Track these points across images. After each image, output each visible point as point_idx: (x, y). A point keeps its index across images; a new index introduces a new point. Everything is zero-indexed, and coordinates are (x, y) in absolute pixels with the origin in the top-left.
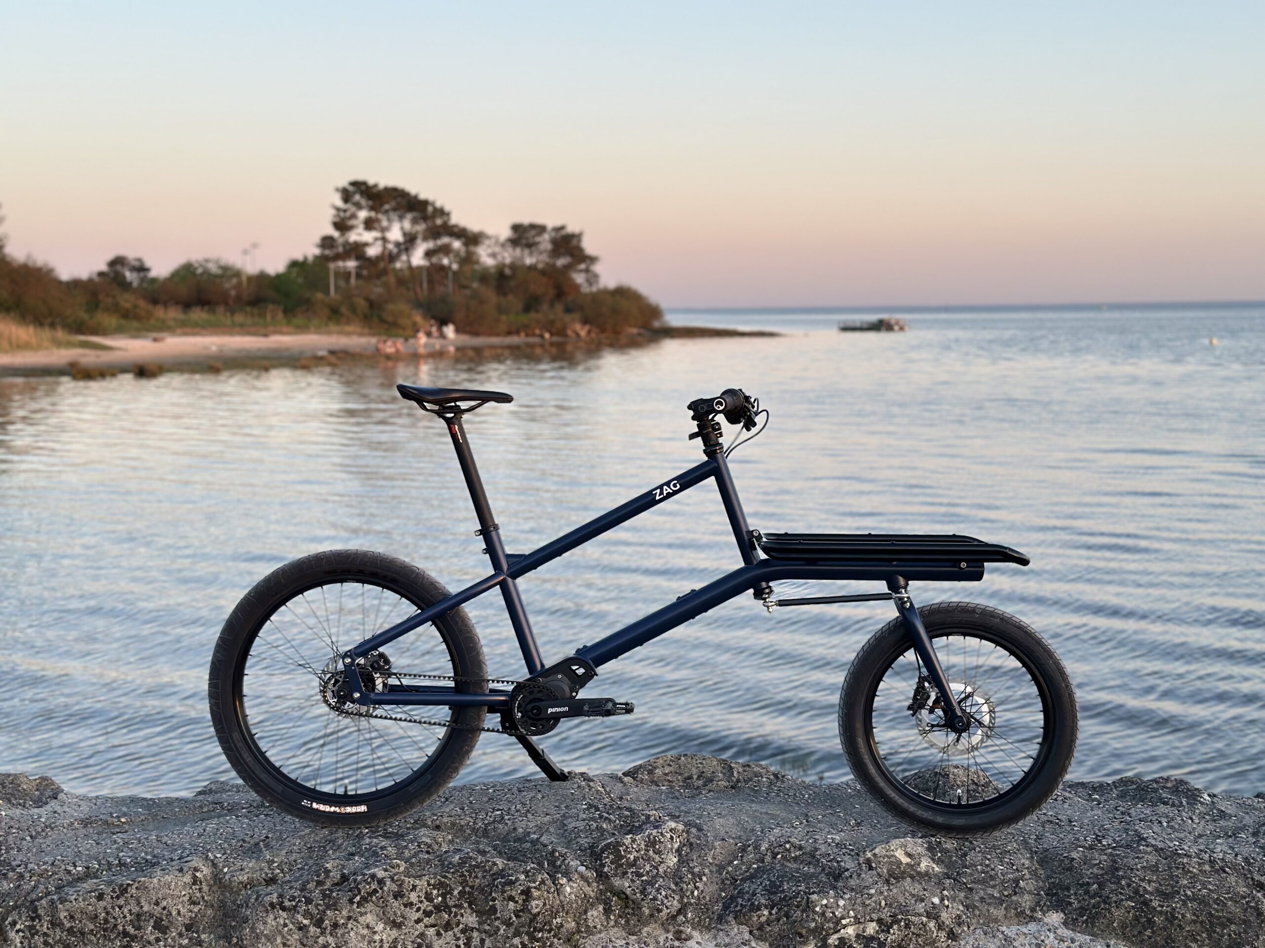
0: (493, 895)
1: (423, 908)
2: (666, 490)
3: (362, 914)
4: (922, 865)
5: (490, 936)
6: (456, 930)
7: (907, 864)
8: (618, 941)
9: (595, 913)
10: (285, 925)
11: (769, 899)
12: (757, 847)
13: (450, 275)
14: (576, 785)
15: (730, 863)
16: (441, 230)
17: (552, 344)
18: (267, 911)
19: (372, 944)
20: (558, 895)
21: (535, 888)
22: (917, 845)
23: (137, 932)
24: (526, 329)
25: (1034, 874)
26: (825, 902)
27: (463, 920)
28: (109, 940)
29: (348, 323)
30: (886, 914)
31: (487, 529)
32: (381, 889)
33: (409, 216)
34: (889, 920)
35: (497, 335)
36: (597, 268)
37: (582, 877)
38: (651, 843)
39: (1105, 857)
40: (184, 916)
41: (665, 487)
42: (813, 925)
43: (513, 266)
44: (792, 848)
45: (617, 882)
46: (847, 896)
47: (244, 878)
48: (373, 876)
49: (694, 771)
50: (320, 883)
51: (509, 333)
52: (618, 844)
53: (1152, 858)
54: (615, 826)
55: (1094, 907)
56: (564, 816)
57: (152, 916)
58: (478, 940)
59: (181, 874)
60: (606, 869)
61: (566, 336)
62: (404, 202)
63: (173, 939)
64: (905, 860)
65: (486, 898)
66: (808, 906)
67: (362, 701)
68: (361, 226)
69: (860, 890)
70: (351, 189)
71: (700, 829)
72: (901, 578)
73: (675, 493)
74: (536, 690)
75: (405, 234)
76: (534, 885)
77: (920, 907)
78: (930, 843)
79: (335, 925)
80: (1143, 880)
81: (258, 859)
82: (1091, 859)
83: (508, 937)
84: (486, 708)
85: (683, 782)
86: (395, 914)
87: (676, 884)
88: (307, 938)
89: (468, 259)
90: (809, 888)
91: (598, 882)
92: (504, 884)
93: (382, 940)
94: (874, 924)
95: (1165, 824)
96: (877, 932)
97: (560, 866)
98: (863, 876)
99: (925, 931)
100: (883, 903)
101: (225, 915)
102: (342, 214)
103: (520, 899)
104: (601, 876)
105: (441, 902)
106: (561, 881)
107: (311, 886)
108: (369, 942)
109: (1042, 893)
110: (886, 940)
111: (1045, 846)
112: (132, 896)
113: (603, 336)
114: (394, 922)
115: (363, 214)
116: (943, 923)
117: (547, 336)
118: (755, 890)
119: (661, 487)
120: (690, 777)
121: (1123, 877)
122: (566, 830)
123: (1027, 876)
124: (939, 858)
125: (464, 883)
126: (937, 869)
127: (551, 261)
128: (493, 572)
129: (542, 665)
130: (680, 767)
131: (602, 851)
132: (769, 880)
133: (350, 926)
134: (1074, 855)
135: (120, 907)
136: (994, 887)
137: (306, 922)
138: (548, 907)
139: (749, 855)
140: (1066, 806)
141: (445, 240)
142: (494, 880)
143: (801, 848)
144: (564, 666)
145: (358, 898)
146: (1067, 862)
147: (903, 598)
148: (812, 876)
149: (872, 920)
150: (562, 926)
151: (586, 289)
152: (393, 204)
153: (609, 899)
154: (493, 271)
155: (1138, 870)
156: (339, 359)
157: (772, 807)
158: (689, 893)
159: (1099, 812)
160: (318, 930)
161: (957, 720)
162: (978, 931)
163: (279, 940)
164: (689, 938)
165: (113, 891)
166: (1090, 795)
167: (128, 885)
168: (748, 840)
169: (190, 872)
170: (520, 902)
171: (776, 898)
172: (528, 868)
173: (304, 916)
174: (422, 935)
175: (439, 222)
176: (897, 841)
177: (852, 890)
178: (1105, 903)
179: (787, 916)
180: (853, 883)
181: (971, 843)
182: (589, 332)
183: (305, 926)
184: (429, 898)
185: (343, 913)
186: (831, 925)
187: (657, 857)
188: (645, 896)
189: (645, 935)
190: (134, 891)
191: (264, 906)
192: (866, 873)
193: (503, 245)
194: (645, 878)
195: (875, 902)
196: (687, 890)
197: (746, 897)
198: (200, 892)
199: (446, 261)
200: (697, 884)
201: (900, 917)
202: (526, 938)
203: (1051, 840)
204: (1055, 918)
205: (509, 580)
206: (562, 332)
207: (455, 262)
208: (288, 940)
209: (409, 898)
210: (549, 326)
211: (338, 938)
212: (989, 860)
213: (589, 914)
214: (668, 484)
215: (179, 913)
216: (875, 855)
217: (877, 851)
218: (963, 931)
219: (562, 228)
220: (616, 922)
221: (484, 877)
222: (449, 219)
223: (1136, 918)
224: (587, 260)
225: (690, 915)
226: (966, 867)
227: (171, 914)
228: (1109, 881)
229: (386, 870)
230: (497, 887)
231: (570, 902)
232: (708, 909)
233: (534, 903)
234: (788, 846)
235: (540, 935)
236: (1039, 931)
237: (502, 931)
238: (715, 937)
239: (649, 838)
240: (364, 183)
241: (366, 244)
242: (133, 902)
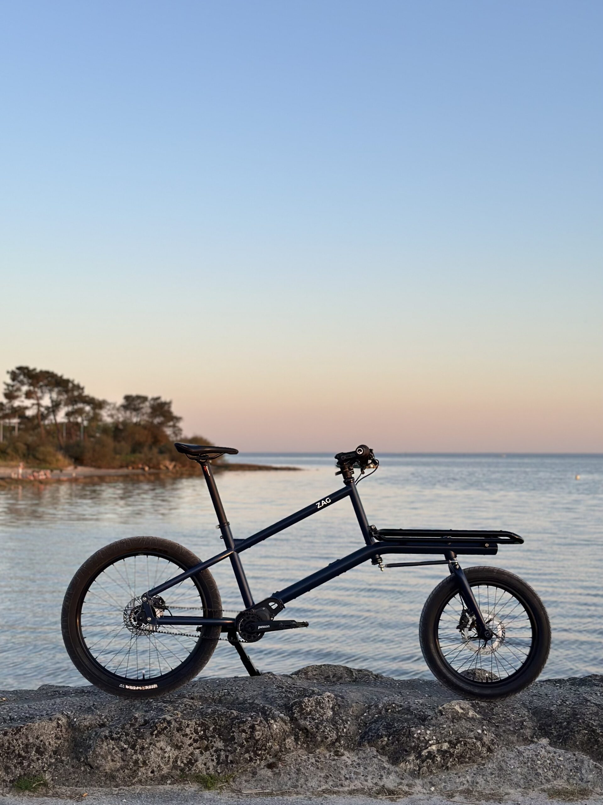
0: (233, 729)
1: (193, 738)
2: (323, 503)
3: (158, 741)
4: (469, 714)
5: (231, 753)
6: (211, 750)
7: (462, 713)
8: (303, 756)
9: (290, 740)
10: (113, 749)
11: (388, 731)
12: (376, 706)
13: (82, 429)
14: (267, 678)
15: (362, 715)
16: (77, 399)
17: (150, 474)
18: (102, 741)
19: (164, 759)
20: (270, 729)
21: (257, 724)
22: (466, 704)
23: (26, 755)
24: (133, 463)
25: (530, 719)
26: (419, 732)
27: (215, 745)
28: (10, 759)
29: (12, 460)
30: (453, 738)
31: (223, 525)
32: (169, 726)
33: (56, 390)
34: (455, 741)
35: (113, 468)
36: (181, 425)
37: (282, 719)
38: (318, 703)
39: (569, 709)
40: (53, 746)
41: (323, 501)
42: (413, 744)
43: (124, 423)
44: (397, 707)
45: (302, 722)
46: (431, 729)
47: (87, 723)
48: (164, 719)
49: (330, 673)
50: (132, 725)
51: (121, 467)
52: (301, 702)
53: (595, 709)
54: (295, 696)
55: (565, 734)
56: (264, 691)
57: (34, 745)
58: (224, 756)
59: (50, 721)
60: (295, 715)
61: (160, 469)
62: (53, 381)
63: (46, 759)
64: (461, 711)
65: (229, 731)
66: (410, 734)
67: (152, 623)
68: (24, 396)
69: (439, 725)
70: (17, 371)
71: (343, 698)
72: (452, 552)
73: (328, 504)
74: (251, 616)
75: (52, 401)
76: (256, 723)
77: (472, 735)
78: (473, 703)
79: (143, 748)
80: (591, 719)
81: (93, 714)
82: (562, 710)
83: (242, 754)
84: (221, 627)
85: (325, 679)
86: (178, 741)
87: (334, 725)
88: (126, 756)
89: (95, 418)
90: (410, 725)
91: (291, 723)
92: (239, 723)
93: (169, 757)
94: (447, 744)
95: (599, 695)
96: (449, 748)
97: (269, 714)
98: (439, 718)
99: (475, 747)
100: (451, 732)
101: (75, 746)
102: (11, 388)
103: (249, 731)
104: (292, 720)
105: (203, 734)
106: (271, 722)
107: (128, 726)
108: (162, 758)
109: (536, 728)
110: (454, 752)
111: (535, 705)
112: (23, 734)
113: (184, 469)
114: (177, 745)
115: (25, 388)
116: (485, 743)
117: (147, 468)
118: (379, 727)
119: (320, 501)
120: (329, 677)
121: (580, 718)
122: (268, 698)
123: (527, 720)
124: (478, 711)
125: (215, 723)
126: (478, 716)
127: (150, 420)
128: (226, 549)
129: (253, 603)
130: (322, 672)
131: (292, 706)
132: (386, 722)
133: (151, 748)
134: (552, 708)
135: (17, 740)
136: (510, 725)
137: (126, 746)
138: (264, 736)
139: (372, 710)
140: (543, 688)
141: (80, 405)
142: (233, 721)
143: (401, 706)
144: (265, 603)
145: (156, 732)
146: (548, 712)
147: (455, 563)
148: (410, 720)
149: (445, 741)
150: (272, 747)
151: (173, 438)
152: (46, 382)
153: (297, 732)
154: (111, 426)
155: (588, 715)
156: (7, 483)
157: (380, 689)
158: (341, 730)
159: (562, 691)
160: (133, 751)
161: (486, 632)
162: (503, 748)
163: (109, 758)
164: (343, 755)
165: (13, 731)
166: (555, 684)
167: (21, 727)
168: (370, 703)
169: (56, 720)
170: (249, 733)
171: (392, 731)
172: (252, 714)
173: (125, 743)
174: (192, 754)
175: (76, 393)
176: (455, 701)
177: (433, 725)
178: (571, 732)
179: (398, 740)
180: (433, 722)
181: (495, 703)
182: (175, 466)
183: (125, 748)
184: (196, 732)
185: (147, 740)
186: (423, 745)
187: (322, 710)
188: (318, 730)
189: (318, 753)
190: (24, 731)
191: (101, 738)
192: (440, 717)
193: (118, 409)
194: (316, 721)
195: (447, 732)
196: (340, 728)
197: (374, 731)
198: (61, 732)
199: (79, 420)
200: (345, 725)
201: (461, 739)
202: (252, 754)
203: (537, 703)
204: (544, 741)
205: (235, 553)
206: (156, 467)
207: (86, 420)
208: (115, 757)
209: (185, 731)
210: (148, 462)
211: (144, 756)
212: (506, 711)
213: (287, 741)
214: (324, 499)
215: (50, 744)
216: (444, 708)
217: (444, 706)
218: (495, 748)
219: (158, 398)
220: (301, 746)
221: (227, 720)
222: (83, 392)
223: (589, 739)
224: (175, 420)
225: (342, 742)
226: (494, 715)
227: (45, 745)
228: (573, 721)
229: (171, 716)
230: (235, 724)
231: (276, 734)
232: (352, 739)
233: (257, 733)
234: (394, 705)
235: (260, 752)
236: (536, 748)
237: (238, 750)
238: (357, 754)
239: (317, 700)
240: (27, 368)
241: (26, 408)
242: (24, 737)
